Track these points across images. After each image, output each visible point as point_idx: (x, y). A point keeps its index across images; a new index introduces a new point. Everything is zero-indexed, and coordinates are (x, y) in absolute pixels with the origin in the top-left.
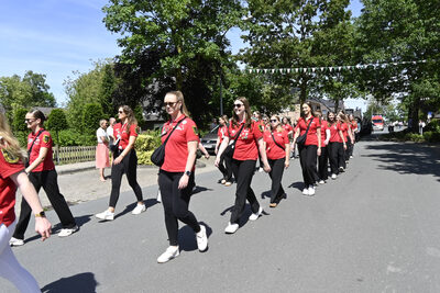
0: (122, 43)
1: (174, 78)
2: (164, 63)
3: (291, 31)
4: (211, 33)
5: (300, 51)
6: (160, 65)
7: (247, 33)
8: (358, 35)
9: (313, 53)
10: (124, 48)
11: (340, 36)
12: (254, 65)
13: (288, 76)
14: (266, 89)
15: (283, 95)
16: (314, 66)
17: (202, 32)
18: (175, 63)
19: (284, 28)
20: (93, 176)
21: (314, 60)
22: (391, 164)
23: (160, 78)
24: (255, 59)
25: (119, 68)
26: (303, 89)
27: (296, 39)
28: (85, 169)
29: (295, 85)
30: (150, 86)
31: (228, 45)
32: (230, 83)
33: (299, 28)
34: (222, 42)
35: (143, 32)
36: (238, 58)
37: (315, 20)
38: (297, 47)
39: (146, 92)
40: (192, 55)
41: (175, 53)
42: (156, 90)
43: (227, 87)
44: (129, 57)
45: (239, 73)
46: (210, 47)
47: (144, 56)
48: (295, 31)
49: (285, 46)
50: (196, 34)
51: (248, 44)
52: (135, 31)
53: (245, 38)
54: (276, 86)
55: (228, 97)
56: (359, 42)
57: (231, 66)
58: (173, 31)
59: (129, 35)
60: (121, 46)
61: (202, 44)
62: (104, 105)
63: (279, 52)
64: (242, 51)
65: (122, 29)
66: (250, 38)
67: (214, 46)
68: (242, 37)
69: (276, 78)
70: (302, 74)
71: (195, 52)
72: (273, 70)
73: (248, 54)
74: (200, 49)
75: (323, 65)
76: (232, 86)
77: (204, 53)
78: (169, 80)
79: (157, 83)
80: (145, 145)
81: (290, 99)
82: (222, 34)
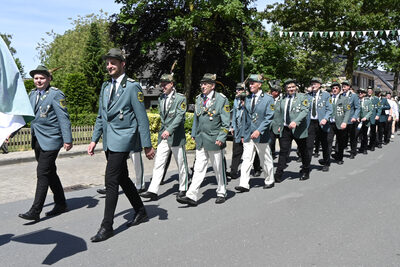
1: (182, 43)
2: (173, 25)
5: (348, 8)
6: (167, 25)
9: (364, 10)
10: (121, 5)
12: (285, 24)
13: (332, 40)
14: (300, 56)
15: (323, 65)
16: (364, 27)
18: (188, 23)
21: (365, 19)
23: (165, 43)
25: (114, 28)
26: (351, 57)
29: (340, 51)
30: (151, 53)
32: (253, 48)
36: (264, 15)
38: (344, 3)
39: (147, 60)
40: (208, 14)
41: (184, 13)
42: (159, 57)
43: (249, 53)
44: (129, 17)
46: (231, 5)
54: (313, 53)
55: (250, 66)
57: (255, 25)
60: (118, 2)
62: (88, 75)
63: (319, 8)
64: (269, 7)
67: (236, 3)
69: (315, 43)
70: (348, 38)
71: (212, 11)
72: (311, 34)
73: (278, 10)
74: (220, 6)
75: (377, 27)
76: (255, 52)
77: (223, 12)
78: (176, 45)
79: (162, 48)
80: (154, 126)
81: (331, 69)
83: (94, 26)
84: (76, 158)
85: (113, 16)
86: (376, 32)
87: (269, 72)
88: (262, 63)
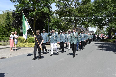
1: (33, 19)
2: (30, 14)
3: (72, 5)
4: (46, 5)
5: (75, 11)
6: (29, 14)
8: (93, 8)
9: (79, 13)
10: (16, 8)
11: (87, 8)
12: (59, 15)
13: (71, 19)
14: (63, 23)
15: (69, 26)
16: (79, 17)
17: (43, 4)
18: (34, 14)
19: (69, 4)
20: (8, 50)
21: (79, 15)
22: (101, 48)
24: (60, 13)
25: (14, 14)
26: (76, 24)
27: (73, 7)
28: (5, 48)
29: (73, 22)
31: (51, 8)
32: (51, 21)
33: (75, 4)
34: (49, 7)
36: (54, 13)
37: (80, 2)
38: (74, 10)
40: (40, 11)
41: (34, 11)
44: (18, 11)
46: (46, 9)
48: (73, 5)
49: (70, 10)
50: (41, 4)
52: (20, 3)
54: (66, 22)
55: (50, 25)
56: (93, 10)
57: (52, 15)
58: (33, 3)
59: (18, 4)
60: (15, 7)
61: (43, 8)
62: (6, 26)
63: (68, 11)
64: (56, 10)
65: (16, 2)
66: (58, 6)
67: (47, 9)
68: (56, 6)
69: (67, 20)
70: (75, 19)
71: (41, 10)
72: (66, 18)
73: (58, 11)
75: (82, 17)
76: (52, 22)
77: (44, 11)
78: (31, 19)
80: (25, 41)
81: (71, 27)
82: (50, 5)
83: (8, 13)
84: (2, 49)
85: (14, 11)
86: (82, 18)
87: (55, 27)
88: (54, 25)
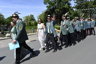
0: (47, 7)
2: (56, 10)
4: (66, 2)
5: (90, 4)
7: (76, 1)
9: (93, 4)
12: (78, 9)
16: (94, 8)
18: (58, 10)
21: (94, 6)
23: (55, 14)
24: (78, 7)
26: (91, 14)
31: (71, 4)
32: (72, 13)
34: (69, 4)
35: (51, 4)
36: (74, 7)
40: (62, 8)
41: (58, 8)
44: (48, 10)
45: (74, 11)
46: (66, 6)
47: (52, 9)
50: (63, 3)
51: (76, 4)
52: (50, 4)
53: (75, 2)
57: (72, 10)
58: (58, 3)
59: (49, 5)
61: (64, 5)
65: (47, 4)
66: (76, 2)
70: (90, 10)
72: (82, 10)
73: (76, 6)
74: (64, 6)
79: (55, 15)
82: (69, 2)
